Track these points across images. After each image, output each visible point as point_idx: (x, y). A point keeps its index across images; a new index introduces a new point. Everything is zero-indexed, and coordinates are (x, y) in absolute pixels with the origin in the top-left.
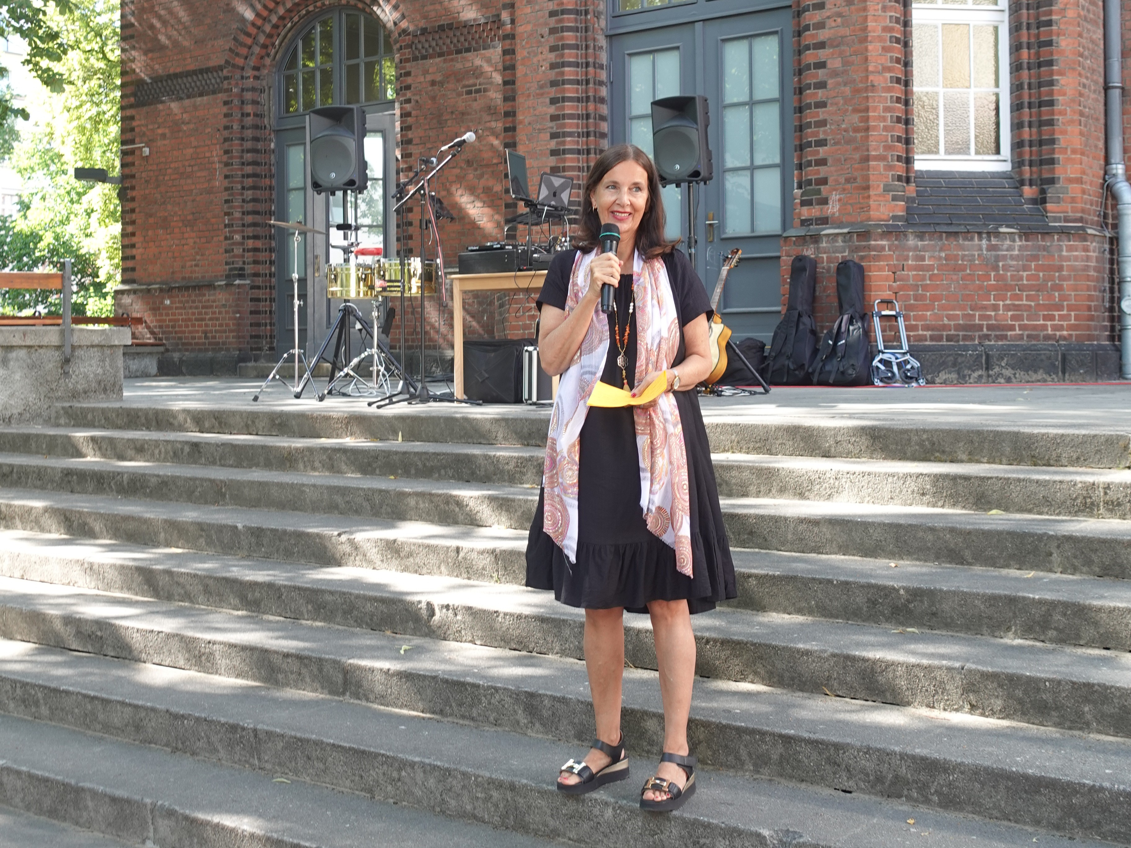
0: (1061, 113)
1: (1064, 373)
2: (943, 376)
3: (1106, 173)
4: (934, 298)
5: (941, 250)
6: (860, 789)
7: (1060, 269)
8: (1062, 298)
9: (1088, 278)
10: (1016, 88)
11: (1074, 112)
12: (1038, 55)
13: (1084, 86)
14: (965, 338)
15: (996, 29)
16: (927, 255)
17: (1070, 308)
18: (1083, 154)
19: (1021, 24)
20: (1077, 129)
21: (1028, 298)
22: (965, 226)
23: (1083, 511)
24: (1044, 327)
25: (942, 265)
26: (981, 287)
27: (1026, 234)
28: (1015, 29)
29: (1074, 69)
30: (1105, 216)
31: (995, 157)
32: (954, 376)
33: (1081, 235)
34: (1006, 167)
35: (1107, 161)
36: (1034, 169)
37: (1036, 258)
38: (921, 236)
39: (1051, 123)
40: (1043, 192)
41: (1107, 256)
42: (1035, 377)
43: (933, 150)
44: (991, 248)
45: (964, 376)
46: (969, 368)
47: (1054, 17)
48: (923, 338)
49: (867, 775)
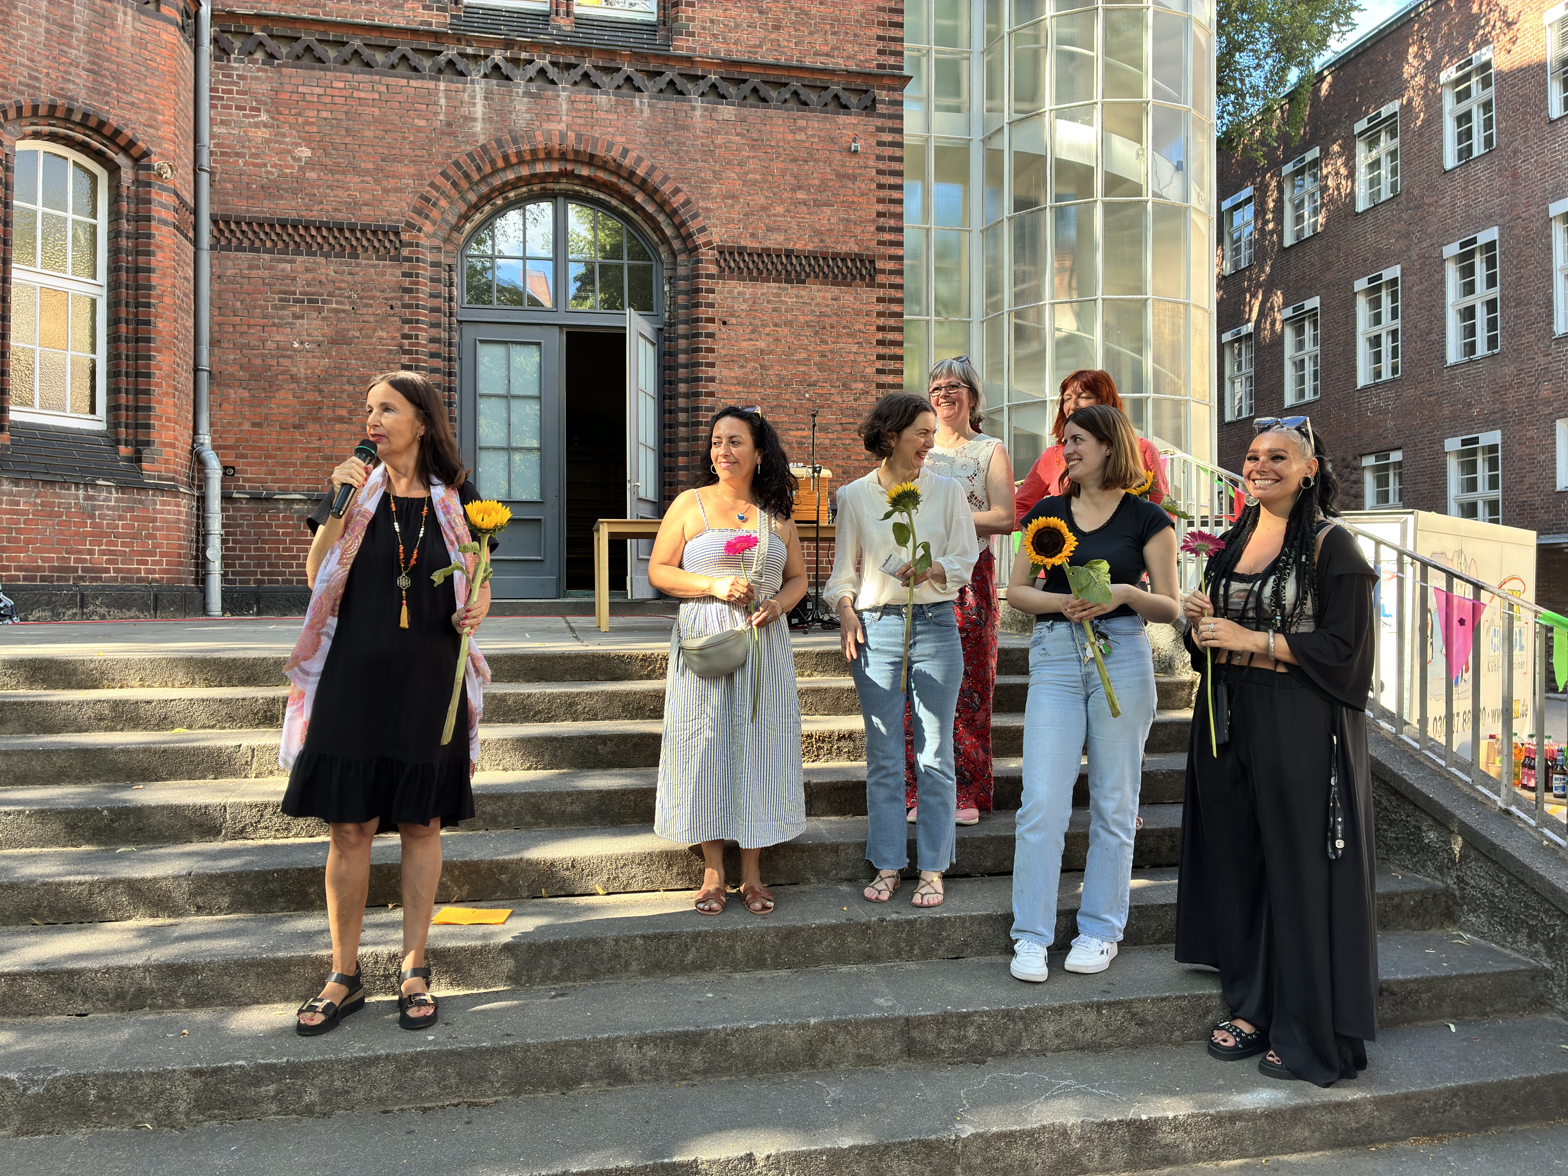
0: (157, 385)
1: (155, 610)
2: (37, 614)
3: (194, 442)
4: (28, 541)
5: (37, 496)
6: (98, 1010)
7: (154, 520)
8: (156, 546)
9: (179, 529)
10: (113, 357)
11: (169, 385)
12: (136, 331)
13: (178, 365)
14: (59, 579)
15: (94, 302)
16: (22, 500)
17: (162, 555)
18: (176, 423)
19: (120, 301)
20: (171, 401)
21: (123, 544)
22: (62, 475)
23: (263, 723)
24: (138, 571)
25: (37, 510)
26: (76, 533)
27: (122, 488)
28: (114, 304)
29: (170, 349)
30: (193, 478)
31: (91, 417)
32: (48, 614)
33: (174, 492)
34: (102, 426)
35: (196, 431)
36: (130, 431)
37: (132, 509)
38: (16, 482)
39: (147, 392)
40: (138, 452)
41: (194, 511)
42: (128, 614)
43: (27, 403)
44: (87, 498)
45: (58, 614)
46: (64, 606)
47: (152, 301)
48: (17, 578)
49: (107, 994)
